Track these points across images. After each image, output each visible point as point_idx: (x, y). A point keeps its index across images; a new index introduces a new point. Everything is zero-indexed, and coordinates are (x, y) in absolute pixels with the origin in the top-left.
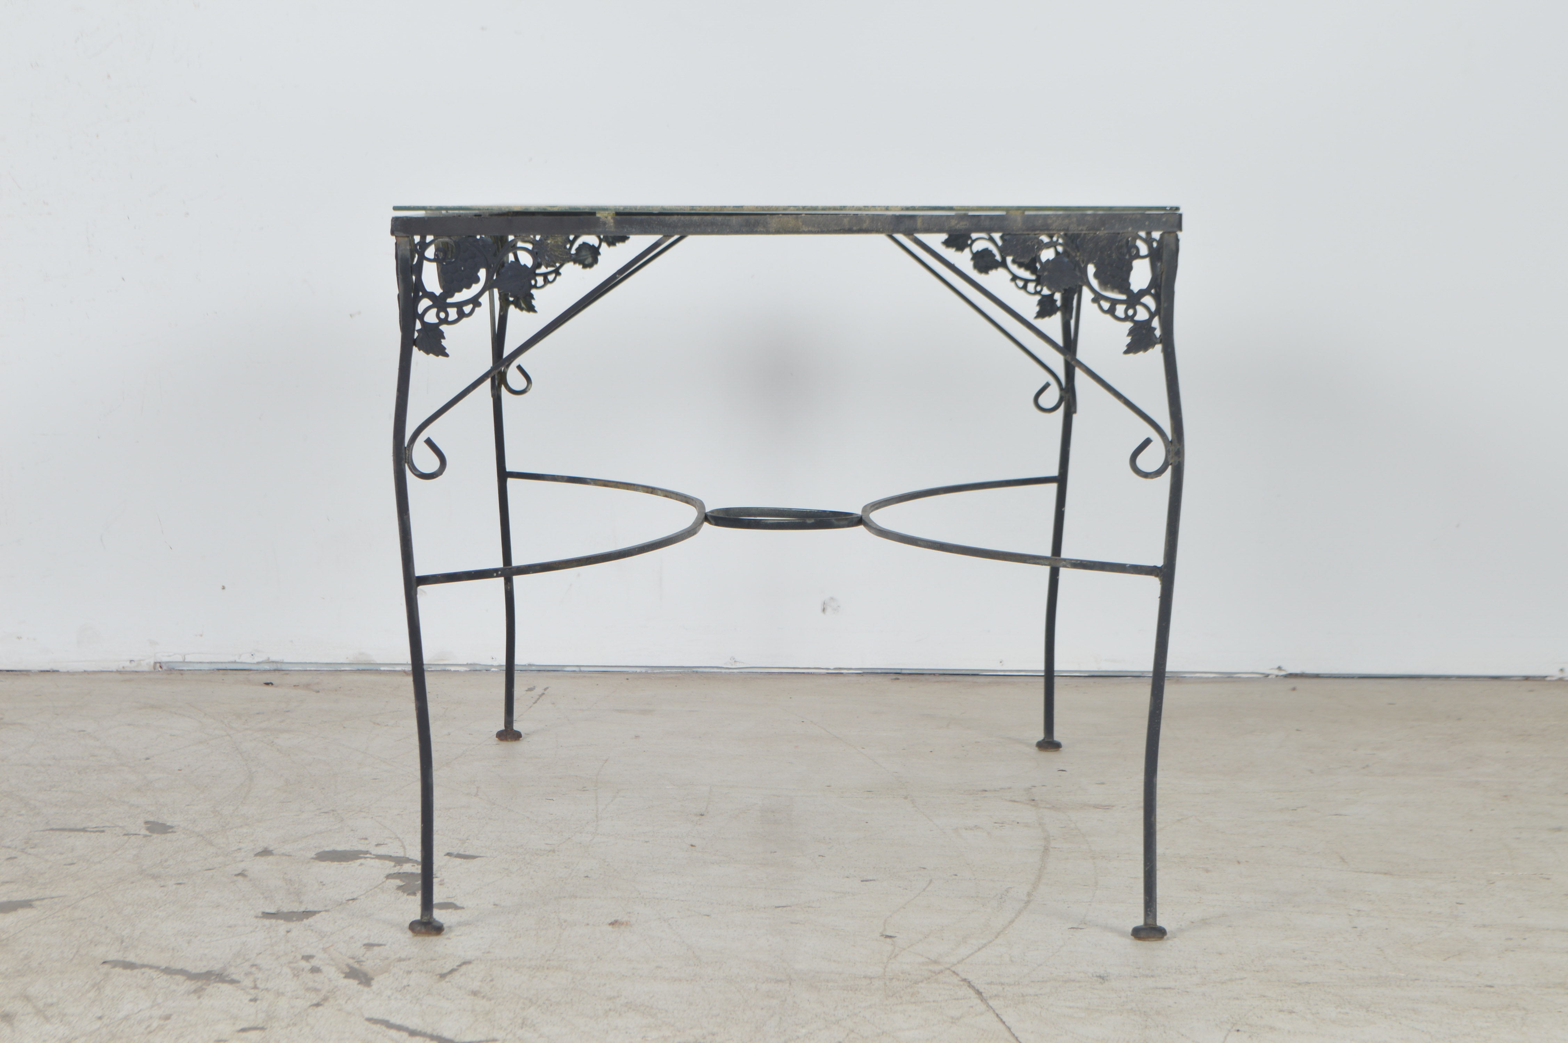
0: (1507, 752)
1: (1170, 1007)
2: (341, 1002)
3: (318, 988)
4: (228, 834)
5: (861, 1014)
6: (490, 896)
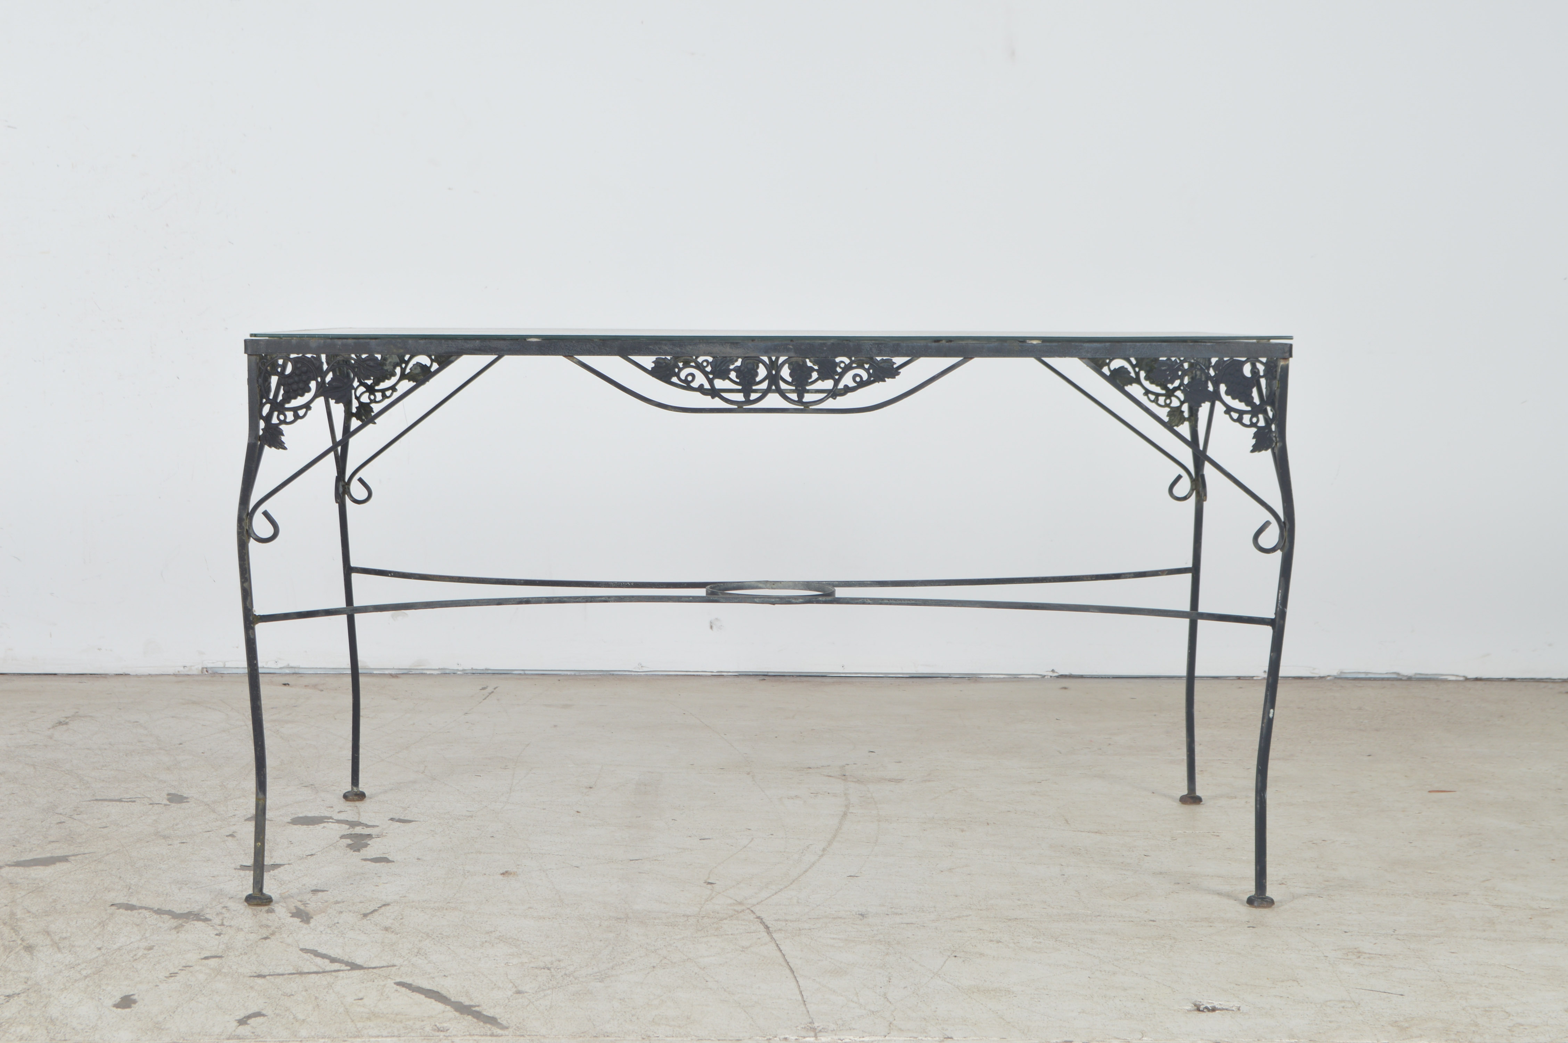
1: (908, 938)
2: (285, 936)
3: (269, 925)
4: (228, 803)
5: (675, 945)
6: (416, 852)
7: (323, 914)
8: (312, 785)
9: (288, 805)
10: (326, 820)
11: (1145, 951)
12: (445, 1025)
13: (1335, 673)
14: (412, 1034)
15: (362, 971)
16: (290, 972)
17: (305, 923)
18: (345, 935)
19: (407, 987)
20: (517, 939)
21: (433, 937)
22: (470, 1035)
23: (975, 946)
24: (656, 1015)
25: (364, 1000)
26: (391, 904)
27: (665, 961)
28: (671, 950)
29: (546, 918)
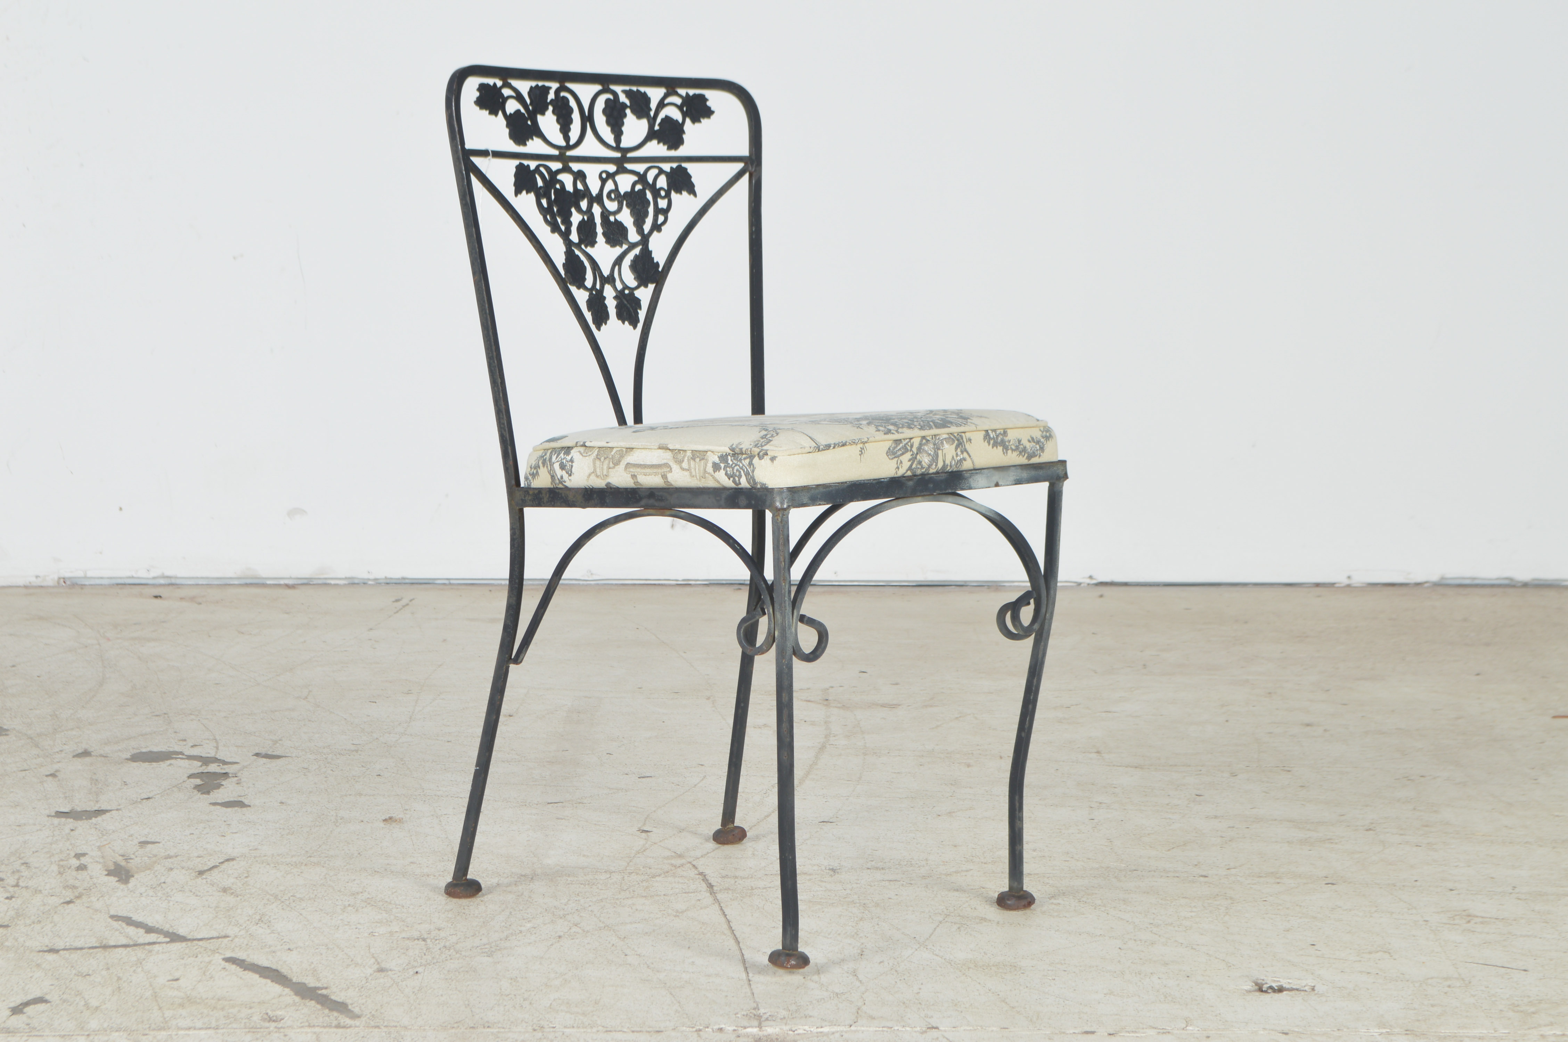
0: (1282, 653)
1: (890, 898)
2: (94, 899)
3: (77, 885)
4: (57, 736)
5: (590, 909)
6: (280, 795)
7: (148, 872)
8: (165, 714)
9: (130, 738)
10: (174, 756)
11: (1193, 914)
12: (279, 1013)
13: (1435, 578)
14: (234, 1026)
15: (184, 944)
16: (91, 946)
17: (123, 883)
18: (171, 897)
19: (238, 965)
20: (389, 901)
21: (282, 900)
22: (309, 1026)
23: (975, 909)
24: (554, 1000)
25: (179, 981)
26: (237, 859)
27: (574, 929)
28: (584, 915)
29: (431, 875)
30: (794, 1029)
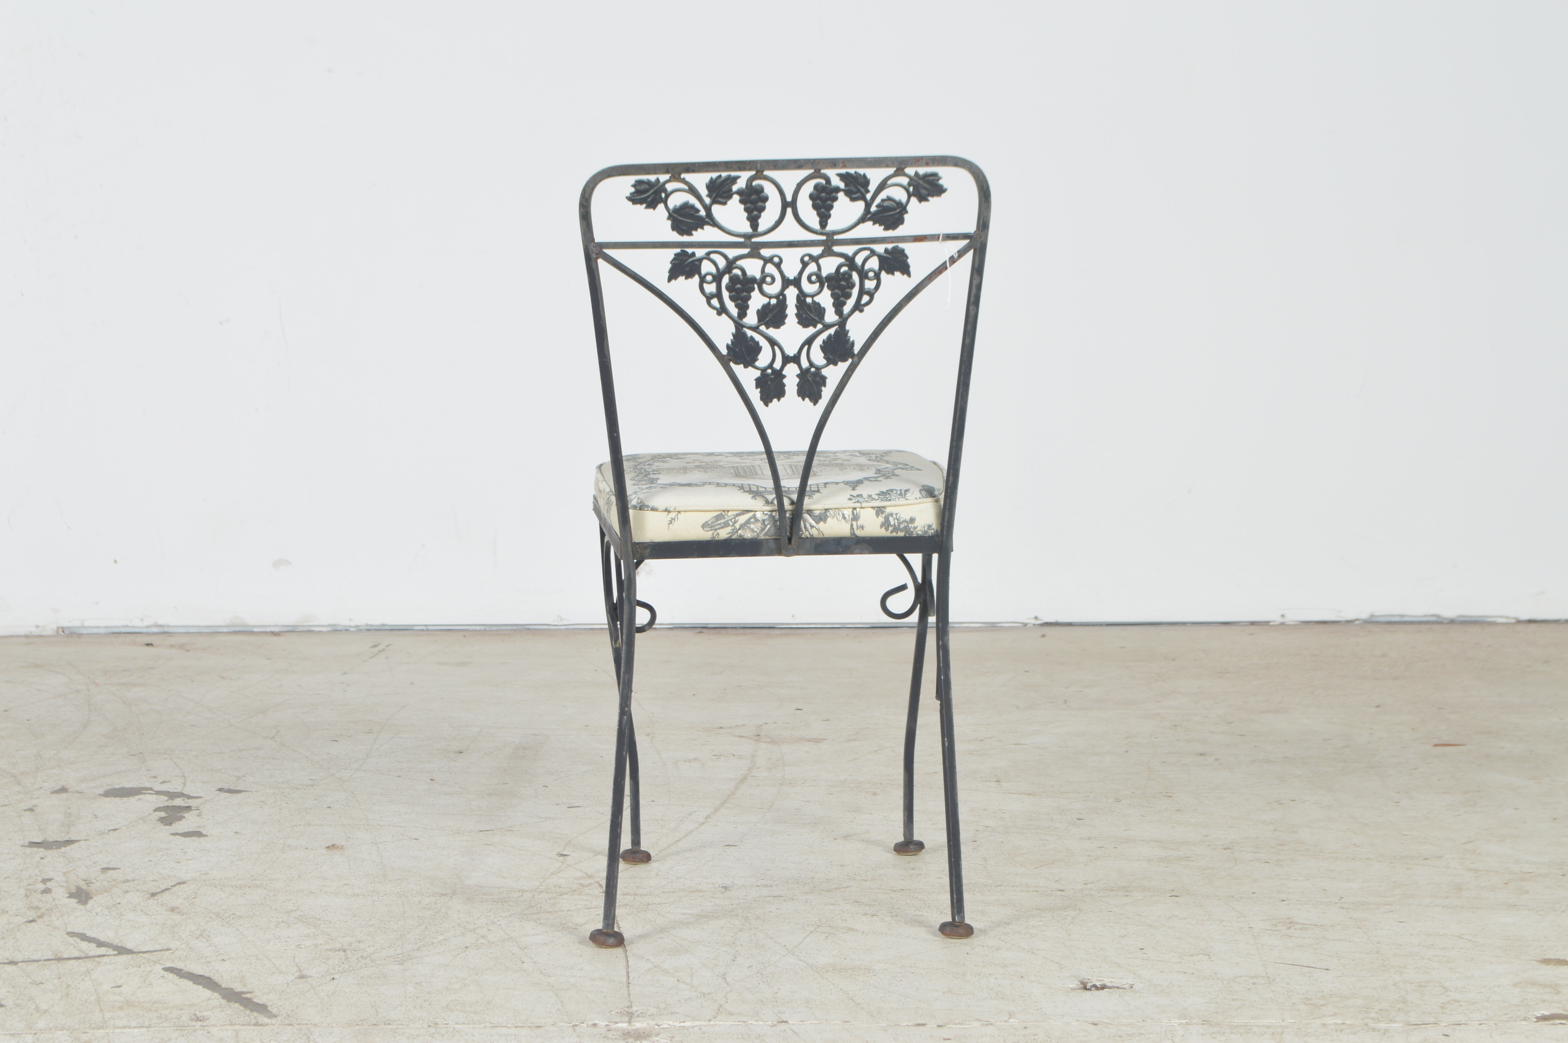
2: (54, 918)
3: (40, 906)
4: (39, 774)
5: (499, 923)
6: (236, 825)
7: (106, 894)
8: (141, 754)
9: (107, 775)
10: (144, 792)
12: (206, 1014)
14: (165, 1024)
15: (130, 956)
16: (46, 958)
17: (82, 904)
18: (123, 916)
19: (175, 973)
20: (319, 918)
21: (223, 918)
22: (231, 1024)
24: (452, 1001)
25: (122, 988)
26: (188, 882)
27: (482, 941)
28: (492, 929)
29: (360, 895)
30: (659, 1024)
